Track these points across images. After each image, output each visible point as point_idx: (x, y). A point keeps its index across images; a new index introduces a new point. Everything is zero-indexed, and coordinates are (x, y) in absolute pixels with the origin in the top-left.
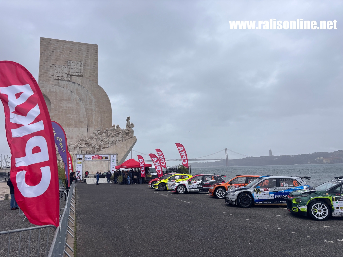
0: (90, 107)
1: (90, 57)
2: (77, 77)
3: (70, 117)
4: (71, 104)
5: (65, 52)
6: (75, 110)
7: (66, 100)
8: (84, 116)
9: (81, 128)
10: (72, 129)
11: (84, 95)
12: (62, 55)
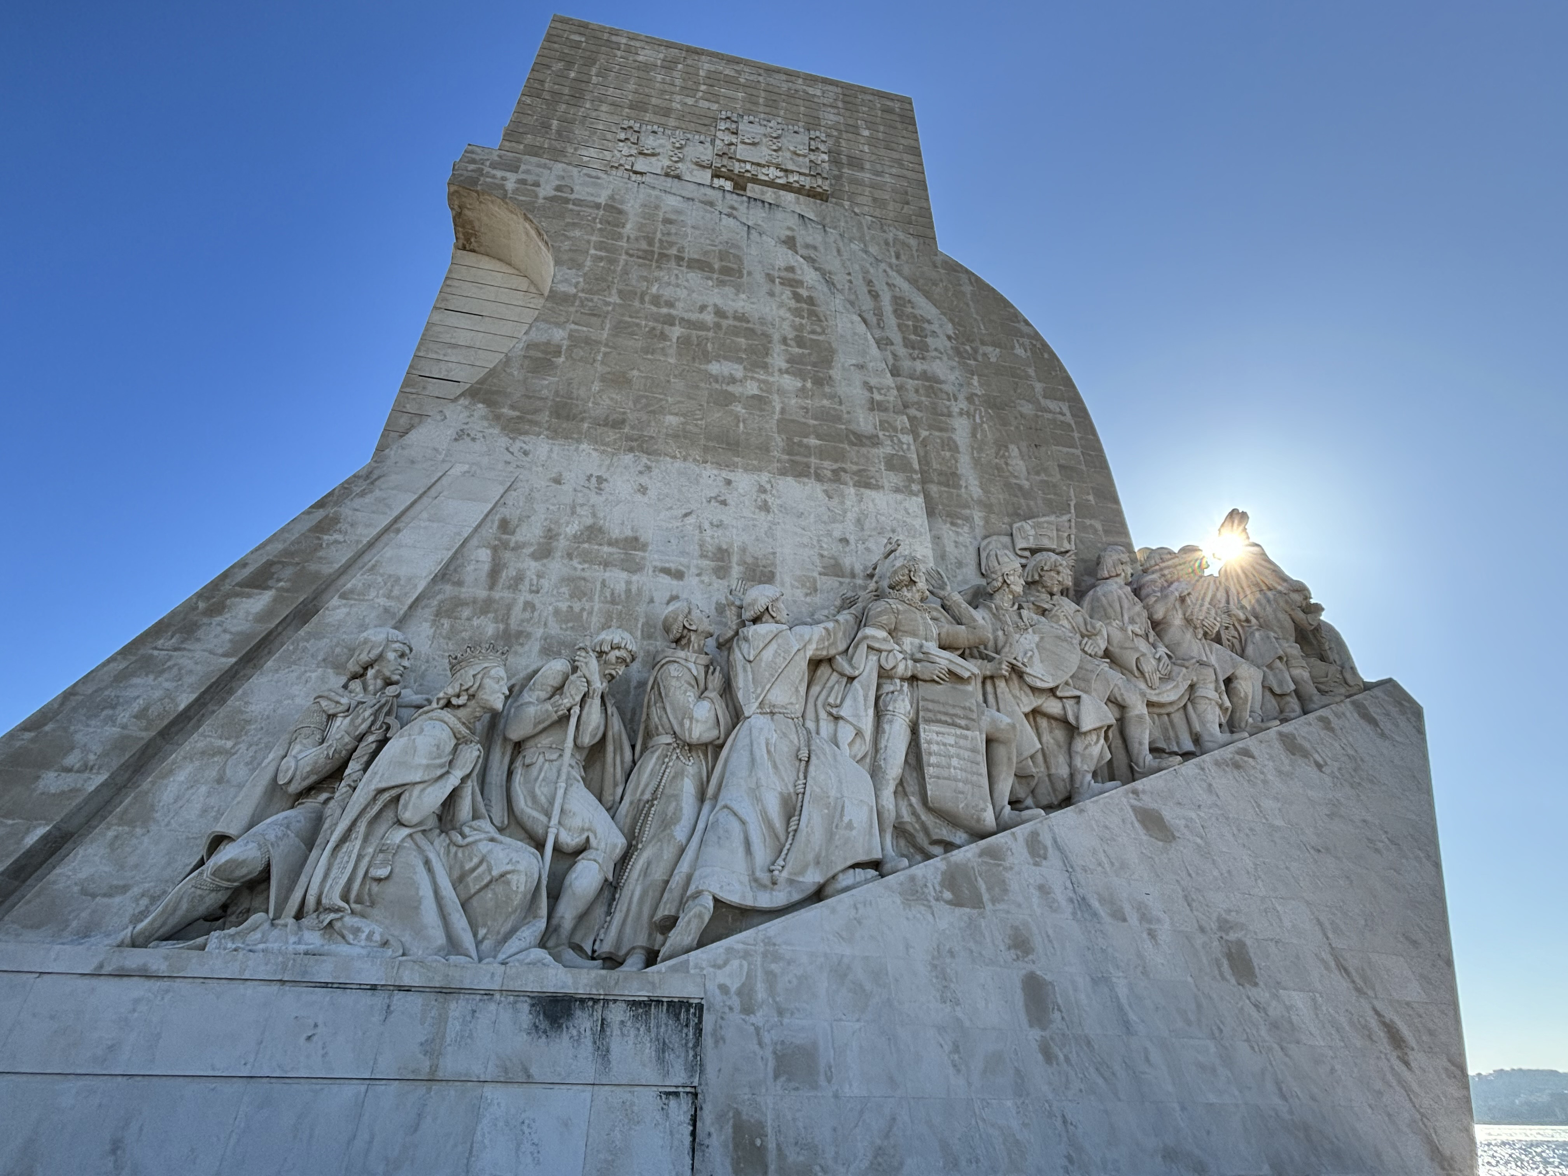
0: (919, 366)
1: (866, 133)
2: (782, 193)
3: (733, 380)
4: (743, 296)
5: (703, 88)
6: (784, 341)
7: (700, 265)
8: (877, 397)
9: (857, 484)
10: (762, 490)
11: (850, 282)
12: (678, 98)
